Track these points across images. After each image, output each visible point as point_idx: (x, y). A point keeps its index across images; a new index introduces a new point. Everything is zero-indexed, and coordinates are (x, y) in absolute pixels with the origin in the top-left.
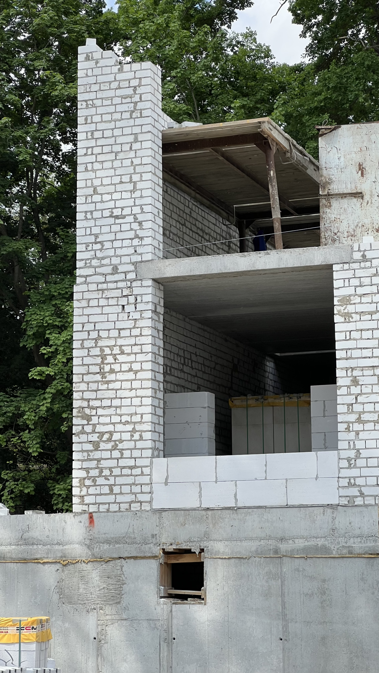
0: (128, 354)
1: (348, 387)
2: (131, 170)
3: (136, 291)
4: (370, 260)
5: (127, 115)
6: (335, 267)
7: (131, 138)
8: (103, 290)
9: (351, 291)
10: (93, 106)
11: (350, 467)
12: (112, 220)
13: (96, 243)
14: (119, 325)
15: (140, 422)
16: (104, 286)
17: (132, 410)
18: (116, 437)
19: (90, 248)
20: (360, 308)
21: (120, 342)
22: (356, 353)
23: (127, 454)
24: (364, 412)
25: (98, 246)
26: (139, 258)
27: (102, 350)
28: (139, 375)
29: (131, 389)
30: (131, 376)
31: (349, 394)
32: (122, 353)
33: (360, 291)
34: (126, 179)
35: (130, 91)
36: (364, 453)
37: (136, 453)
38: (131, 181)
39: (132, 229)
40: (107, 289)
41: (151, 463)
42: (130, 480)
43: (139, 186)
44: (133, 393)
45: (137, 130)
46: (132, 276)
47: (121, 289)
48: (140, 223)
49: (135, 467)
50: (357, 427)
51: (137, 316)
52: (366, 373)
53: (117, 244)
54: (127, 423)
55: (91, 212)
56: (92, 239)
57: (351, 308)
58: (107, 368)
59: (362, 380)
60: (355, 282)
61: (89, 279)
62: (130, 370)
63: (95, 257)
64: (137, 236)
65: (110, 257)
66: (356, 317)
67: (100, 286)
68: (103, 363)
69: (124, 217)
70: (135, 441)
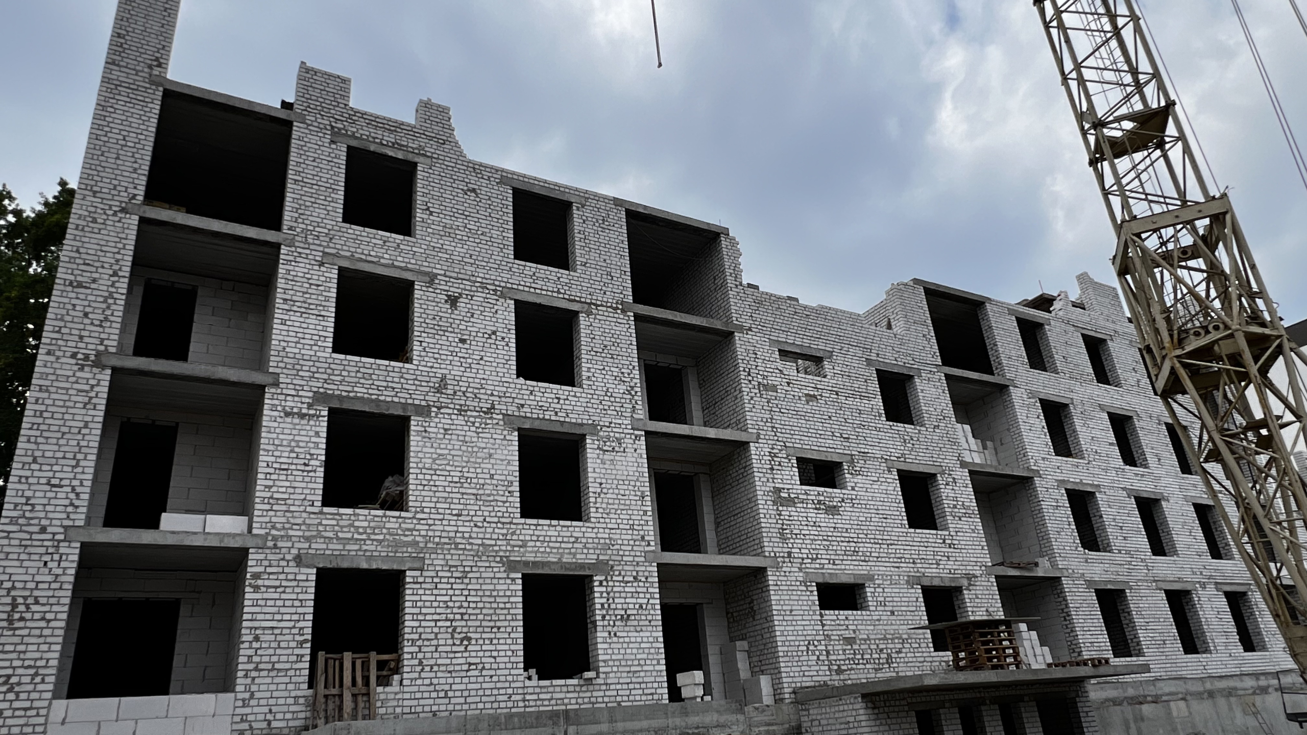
0: (43, 605)
1: (251, 642)
2: (77, 449)
3: (62, 550)
4: (280, 548)
5: (81, 405)
6: (251, 551)
7: (81, 424)
8: (26, 546)
9: (261, 569)
10: (47, 391)
11: (243, 706)
12: (48, 488)
13: (27, 504)
14: (37, 578)
15: (46, 667)
16: (29, 543)
17: (38, 655)
18: (14, 680)
19: (19, 508)
20: (267, 583)
21: (36, 593)
22: (260, 617)
23: (23, 696)
24: (261, 663)
25: (29, 508)
26: (70, 523)
27: (14, 599)
28: (52, 624)
29: (41, 636)
30: (43, 624)
31: (250, 648)
32: (37, 602)
33: (269, 570)
34: (70, 455)
35: (87, 388)
36: (257, 695)
37: (34, 695)
38: (74, 458)
39: (67, 498)
40: (31, 546)
41: (50, 704)
42: (22, 721)
43: (82, 463)
44: (41, 640)
45: (89, 419)
46: (61, 537)
47: (47, 547)
48: (78, 495)
49: (31, 708)
50: (254, 674)
51: (60, 571)
52: (266, 632)
53: (48, 508)
54: (29, 667)
55: (27, 478)
56: (23, 500)
57: (260, 582)
58: (17, 616)
59: (262, 638)
60: (266, 563)
61: (11, 535)
62: (43, 619)
63: (24, 516)
64: (72, 504)
65: (40, 519)
66: (263, 589)
67: (24, 543)
68: (13, 610)
69: (61, 486)
70: (36, 684)
